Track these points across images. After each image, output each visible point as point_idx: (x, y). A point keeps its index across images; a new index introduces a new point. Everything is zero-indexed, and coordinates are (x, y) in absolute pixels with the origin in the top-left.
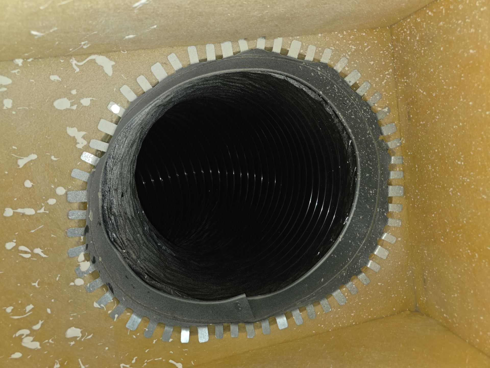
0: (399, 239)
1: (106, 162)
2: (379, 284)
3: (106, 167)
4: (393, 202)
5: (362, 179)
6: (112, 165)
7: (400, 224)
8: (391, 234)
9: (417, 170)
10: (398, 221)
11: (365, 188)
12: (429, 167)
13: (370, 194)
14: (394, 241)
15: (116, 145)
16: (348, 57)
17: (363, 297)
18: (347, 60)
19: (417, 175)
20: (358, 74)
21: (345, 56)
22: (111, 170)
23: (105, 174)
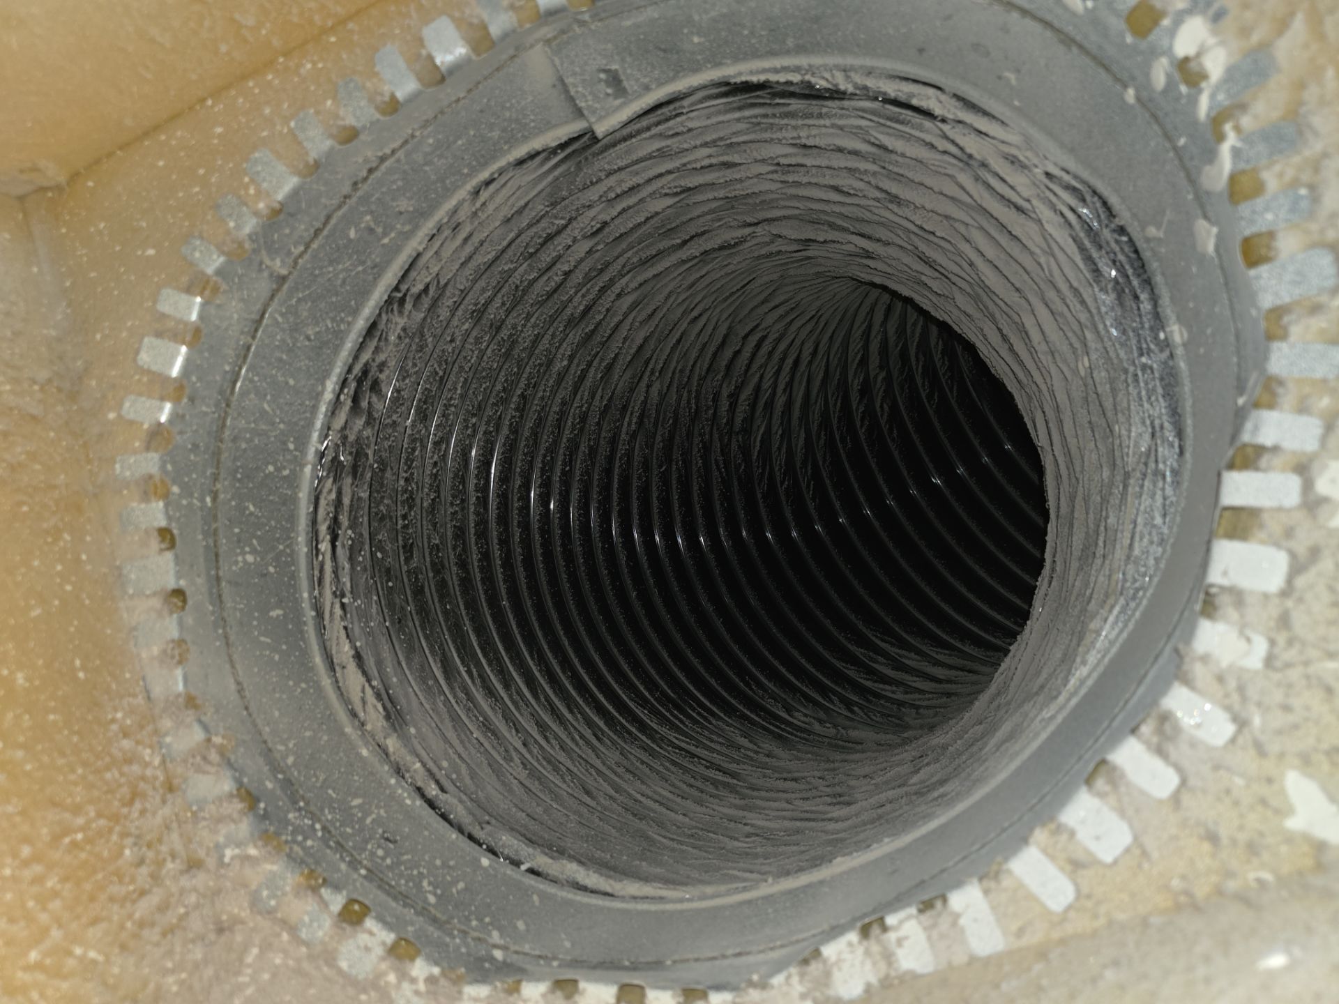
0: (112, 416)
4: (156, 534)
10: (128, 473)
13: (254, 551)
14: (127, 404)
19: (77, 642)
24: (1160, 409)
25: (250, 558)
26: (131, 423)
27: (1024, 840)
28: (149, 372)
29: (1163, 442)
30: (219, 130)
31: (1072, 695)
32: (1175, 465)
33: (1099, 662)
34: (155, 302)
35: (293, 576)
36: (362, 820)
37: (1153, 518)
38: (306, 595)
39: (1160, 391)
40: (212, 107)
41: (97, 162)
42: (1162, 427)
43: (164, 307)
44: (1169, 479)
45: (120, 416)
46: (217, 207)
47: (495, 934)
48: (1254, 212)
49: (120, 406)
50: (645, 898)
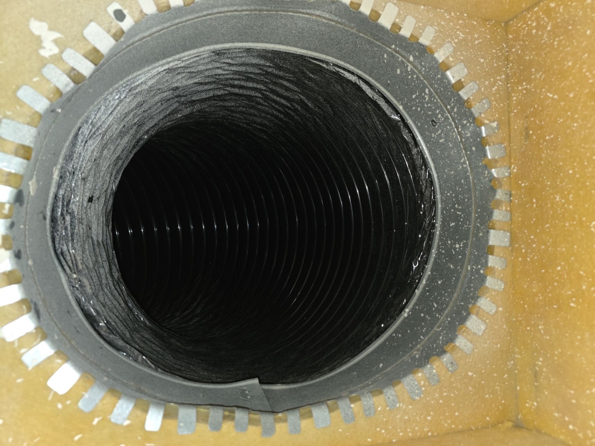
0: (500, 309)
1: (80, 128)
2: (470, 374)
3: (76, 135)
4: (495, 254)
5: (442, 231)
6: (88, 133)
7: (503, 287)
8: (490, 300)
9: (535, 206)
10: (499, 283)
11: (448, 243)
12: (556, 198)
13: (455, 248)
14: (494, 311)
15: (101, 106)
16: (454, 45)
17: (445, 392)
18: (452, 48)
19: (533, 214)
20: (464, 69)
21: (450, 42)
22: (84, 142)
23: (74, 144)
26: (493, 303)
28: (482, 320)
36: (442, 132)
43: (470, 346)
45: (498, 308)
47: (409, 69)
48: (18, 169)
49: (496, 312)
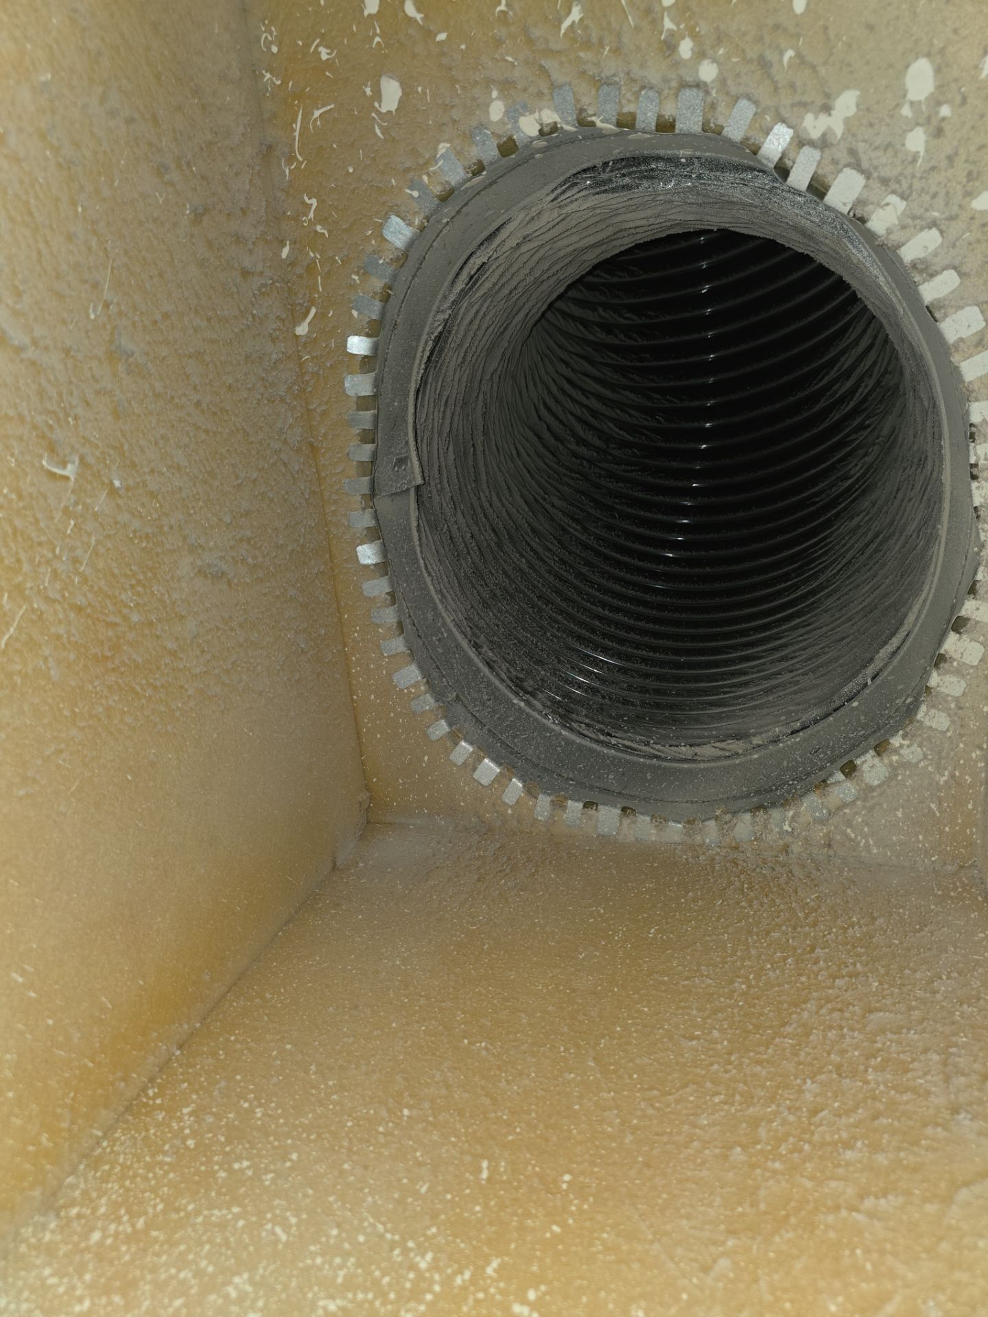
0: (509, 811)
2: (426, 758)
7: (539, 818)
8: (520, 796)
10: (545, 814)
14: (506, 801)
17: (403, 721)
23: (735, 168)
24: (730, 176)
25: (611, 777)
26: (518, 802)
27: (956, 369)
28: (493, 782)
29: (752, 182)
30: (373, 697)
31: (894, 292)
32: (770, 178)
33: (879, 267)
34: (455, 765)
35: (629, 762)
36: (797, 763)
37: (799, 202)
38: (642, 760)
39: (718, 173)
40: (358, 696)
41: (364, 771)
42: (743, 179)
43: (460, 761)
44: (777, 185)
45: (511, 807)
46: (414, 713)
47: (897, 702)
48: (643, 121)
49: (505, 804)
50: (920, 612)
